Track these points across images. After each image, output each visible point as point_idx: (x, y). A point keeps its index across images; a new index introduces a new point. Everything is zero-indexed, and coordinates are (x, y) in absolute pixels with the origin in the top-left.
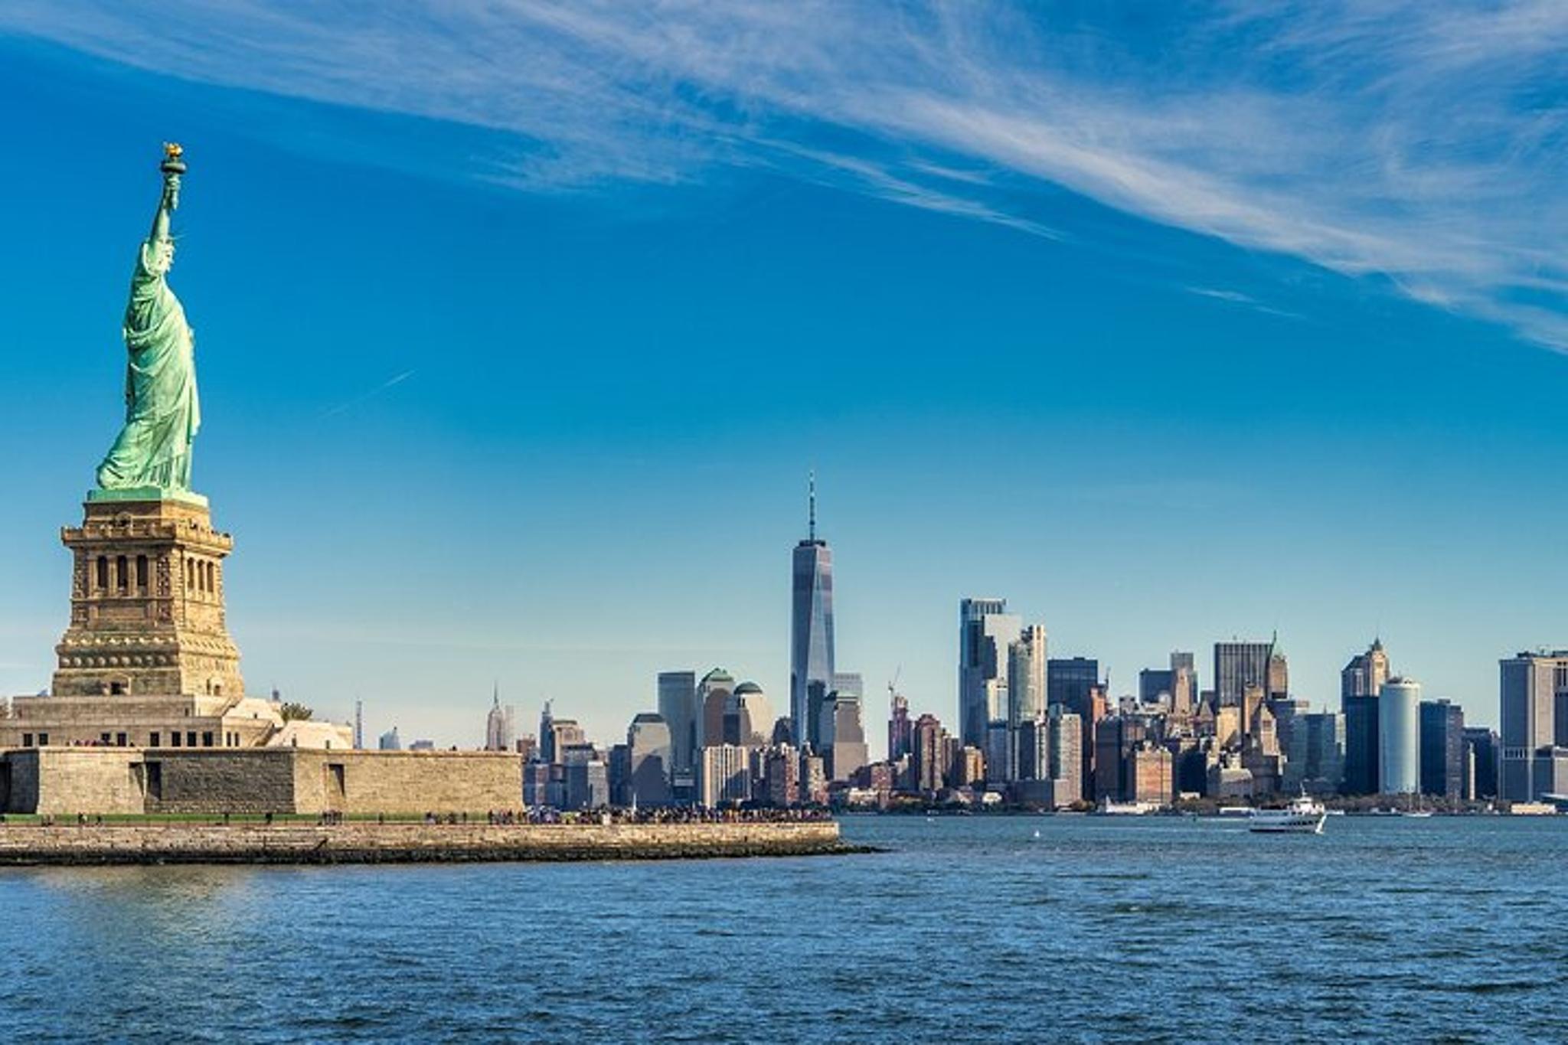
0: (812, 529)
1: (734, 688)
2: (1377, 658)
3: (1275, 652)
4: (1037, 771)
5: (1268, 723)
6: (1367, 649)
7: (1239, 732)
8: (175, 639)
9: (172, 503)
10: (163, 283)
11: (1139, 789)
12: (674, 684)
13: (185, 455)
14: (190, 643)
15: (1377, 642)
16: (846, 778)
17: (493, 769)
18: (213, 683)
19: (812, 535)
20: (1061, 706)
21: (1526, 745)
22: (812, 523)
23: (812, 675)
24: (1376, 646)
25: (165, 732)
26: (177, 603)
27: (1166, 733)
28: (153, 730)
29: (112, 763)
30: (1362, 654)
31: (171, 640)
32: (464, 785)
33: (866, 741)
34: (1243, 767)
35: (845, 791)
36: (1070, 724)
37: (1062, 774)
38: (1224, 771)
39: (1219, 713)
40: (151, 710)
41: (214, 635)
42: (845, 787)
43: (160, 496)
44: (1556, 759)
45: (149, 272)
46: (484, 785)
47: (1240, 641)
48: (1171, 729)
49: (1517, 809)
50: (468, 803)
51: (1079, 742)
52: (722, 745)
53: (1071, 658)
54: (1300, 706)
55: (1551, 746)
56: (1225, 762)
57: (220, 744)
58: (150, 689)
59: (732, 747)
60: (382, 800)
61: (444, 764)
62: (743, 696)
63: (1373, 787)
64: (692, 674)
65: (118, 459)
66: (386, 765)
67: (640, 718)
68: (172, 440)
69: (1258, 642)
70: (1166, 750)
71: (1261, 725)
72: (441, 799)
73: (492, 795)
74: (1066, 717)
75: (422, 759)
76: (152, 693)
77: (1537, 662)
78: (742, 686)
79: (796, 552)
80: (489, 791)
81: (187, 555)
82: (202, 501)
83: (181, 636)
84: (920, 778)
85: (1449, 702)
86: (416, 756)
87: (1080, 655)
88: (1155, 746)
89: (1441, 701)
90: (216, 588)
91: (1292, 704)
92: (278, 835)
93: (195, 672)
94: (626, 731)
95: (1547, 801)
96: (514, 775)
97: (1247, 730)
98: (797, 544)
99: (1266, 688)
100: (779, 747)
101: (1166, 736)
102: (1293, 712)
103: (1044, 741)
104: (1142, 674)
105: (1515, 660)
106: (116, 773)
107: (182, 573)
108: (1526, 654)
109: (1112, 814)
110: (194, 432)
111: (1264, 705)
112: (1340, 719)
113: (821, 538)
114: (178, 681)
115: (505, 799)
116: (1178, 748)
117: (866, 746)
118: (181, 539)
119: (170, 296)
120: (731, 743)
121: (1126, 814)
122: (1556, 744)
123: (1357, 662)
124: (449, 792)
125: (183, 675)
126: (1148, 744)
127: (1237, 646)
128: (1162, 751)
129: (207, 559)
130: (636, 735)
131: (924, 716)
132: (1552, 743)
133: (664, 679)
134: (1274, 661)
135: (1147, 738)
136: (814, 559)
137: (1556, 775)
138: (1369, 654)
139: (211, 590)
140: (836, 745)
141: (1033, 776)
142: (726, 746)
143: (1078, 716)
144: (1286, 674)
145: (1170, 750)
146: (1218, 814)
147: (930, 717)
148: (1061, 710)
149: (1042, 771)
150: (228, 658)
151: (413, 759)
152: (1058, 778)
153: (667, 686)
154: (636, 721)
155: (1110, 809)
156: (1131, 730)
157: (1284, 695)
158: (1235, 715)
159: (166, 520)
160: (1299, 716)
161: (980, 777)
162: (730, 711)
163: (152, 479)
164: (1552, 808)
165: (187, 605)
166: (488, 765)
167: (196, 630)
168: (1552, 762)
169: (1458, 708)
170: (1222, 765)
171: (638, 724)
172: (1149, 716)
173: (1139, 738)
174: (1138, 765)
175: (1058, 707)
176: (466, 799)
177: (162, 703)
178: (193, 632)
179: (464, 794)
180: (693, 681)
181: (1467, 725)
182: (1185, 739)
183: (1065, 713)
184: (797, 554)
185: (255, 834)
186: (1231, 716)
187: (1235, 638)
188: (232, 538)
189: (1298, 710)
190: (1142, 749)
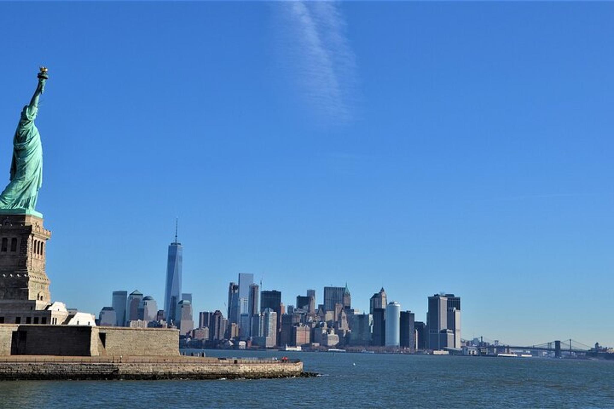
0: (176, 238)
1: (143, 298)
2: (383, 295)
3: (346, 291)
4: (259, 333)
5: (344, 317)
6: (380, 291)
7: (333, 320)
8: (27, 275)
9: (30, 216)
10: (33, 124)
11: (297, 341)
12: (119, 295)
13: (35, 196)
14: (33, 277)
15: (382, 288)
16: (185, 334)
17: (168, 336)
18: (40, 295)
19: (176, 241)
20: (270, 309)
21: (437, 329)
22: (176, 236)
23: (173, 294)
24: (382, 290)
25: (24, 317)
26: (29, 259)
27: (307, 320)
28: (18, 316)
29: (5, 332)
30: (378, 293)
31: (25, 275)
32: (155, 343)
33: (193, 320)
34: (335, 334)
35: (185, 339)
36: (273, 315)
37: (269, 335)
38: (329, 335)
39: (326, 313)
40: (14, 306)
41: (41, 274)
42: (185, 338)
43: (25, 212)
44: (448, 334)
45: (29, 119)
46: (164, 343)
47: (333, 286)
48: (309, 319)
49: (435, 352)
50: (157, 351)
51: (276, 323)
52: (137, 320)
53: (271, 290)
54: (356, 311)
55: (447, 329)
56: (329, 332)
57: (50, 323)
58: (13, 297)
59: (141, 321)
60: (120, 349)
61: (148, 334)
62: (146, 301)
63: (383, 343)
64: (126, 292)
65: (6, 196)
66: (124, 334)
67: (104, 309)
68: (31, 189)
69: (340, 287)
70: (307, 326)
71: (342, 318)
72: (145, 350)
73: (166, 348)
74: (271, 313)
75: (139, 331)
76: (14, 299)
77: (441, 298)
78: (146, 297)
79: (170, 247)
80: (165, 346)
81: (35, 238)
82: (40, 215)
83: (29, 274)
84: (214, 334)
85: (410, 311)
86: (136, 330)
87: (274, 289)
88: (303, 325)
89: (407, 311)
90: (43, 253)
91: (353, 310)
92: (96, 367)
93: (34, 290)
94: (99, 314)
95: (446, 350)
96: (176, 339)
97: (336, 320)
98: (170, 245)
99: (343, 304)
100: (160, 321)
101: (307, 322)
102: (353, 313)
103: (262, 321)
104: (297, 297)
105: (433, 297)
106: (6, 335)
107: (32, 247)
108: (437, 295)
109: (288, 351)
110: (40, 186)
111: (343, 311)
112: (371, 316)
113: (179, 242)
114: (27, 294)
115: (172, 350)
116: (312, 326)
117: (193, 322)
118: (34, 232)
119: (36, 129)
120: (141, 319)
121: (293, 351)
122: (448, 328)
123: (376, 296)
124: (149, 346)
125: (30, 291)
126: (301, 324)
127: (332, 288)
128: (306, 327)
129: (41, 241)
130: (103, 315)
131: (216, 311)
132: (446, 328)
133: (115, 294)
134: (346, 295)
135: (301, 322)
136: (176, 250)
137: (448, 340)
138: (380, 293)
139: (41, 254)
140: (182, 321)
141: (258, 335)
142: (139, 320)
143: (275, 313)
144: (350, 300)
145: (309, 326)
146: (327, 351)
147: (219, 311)
148: (270, 311)
149: (261, 334)
150: (46, 284)
151: (135, 331)
152: (267, 336)
153: (115, 296)
154: (103, 309)
155: (287, 349)
156: (295, 319)
157: (349, 307)
158: (332, 314)
159: (27, 223)
160: (356, 315)
161: (237, 335)
162: (141, 306)
163: (21, 205)
164: (447, 352)
165: (33, 260)
166: (166, 335)
167: (35, 271)
168: (447, 335)
169: (414, 314)
170: (328, 333)
171: (103, 311)
172: (300, 313)
173: (298, 322)
174: (297, 332)
175: (268, 309)
176: (156, 349)
177: (20, 303)
178: (34, 272)
179: (155, 347)
180: (126, 295)
181: (415, 321)
182: (314, 323)
183: (271, 311)
184: (170, 248)
185: (86, 367)
186: (331, 314)
187: (331, 285)
188: (51, 232)
189: (355, 313)
190: (299, 326)
